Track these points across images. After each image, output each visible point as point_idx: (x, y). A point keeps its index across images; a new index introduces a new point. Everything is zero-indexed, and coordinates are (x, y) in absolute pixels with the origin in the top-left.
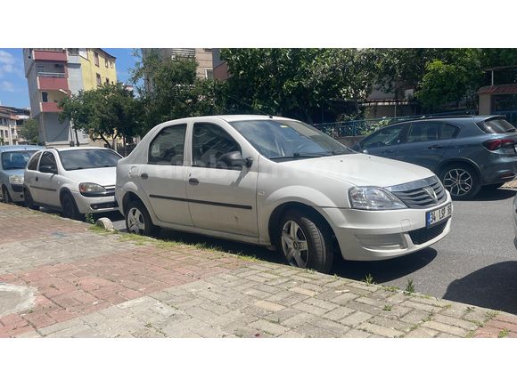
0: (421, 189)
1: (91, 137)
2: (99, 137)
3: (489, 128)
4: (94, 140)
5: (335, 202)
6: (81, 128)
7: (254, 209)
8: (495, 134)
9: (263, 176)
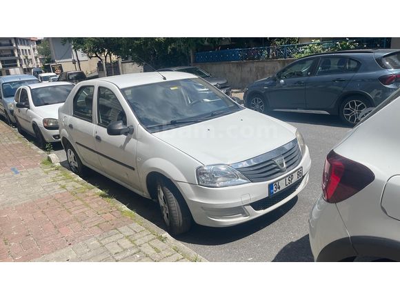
0: (271, 160)
1: (88, 55)
2: (94, 55)
3: (387, 63)
4: (90, 57)
5: (186, 178)
6: (79, 48)
7: (136, 171)
8: (392, 69)
9: (141, 144)
